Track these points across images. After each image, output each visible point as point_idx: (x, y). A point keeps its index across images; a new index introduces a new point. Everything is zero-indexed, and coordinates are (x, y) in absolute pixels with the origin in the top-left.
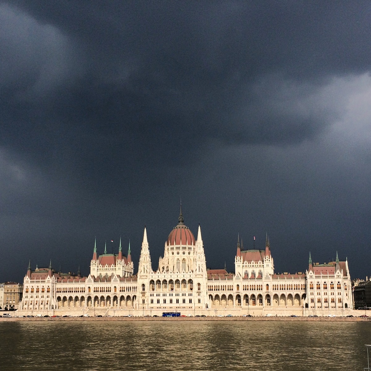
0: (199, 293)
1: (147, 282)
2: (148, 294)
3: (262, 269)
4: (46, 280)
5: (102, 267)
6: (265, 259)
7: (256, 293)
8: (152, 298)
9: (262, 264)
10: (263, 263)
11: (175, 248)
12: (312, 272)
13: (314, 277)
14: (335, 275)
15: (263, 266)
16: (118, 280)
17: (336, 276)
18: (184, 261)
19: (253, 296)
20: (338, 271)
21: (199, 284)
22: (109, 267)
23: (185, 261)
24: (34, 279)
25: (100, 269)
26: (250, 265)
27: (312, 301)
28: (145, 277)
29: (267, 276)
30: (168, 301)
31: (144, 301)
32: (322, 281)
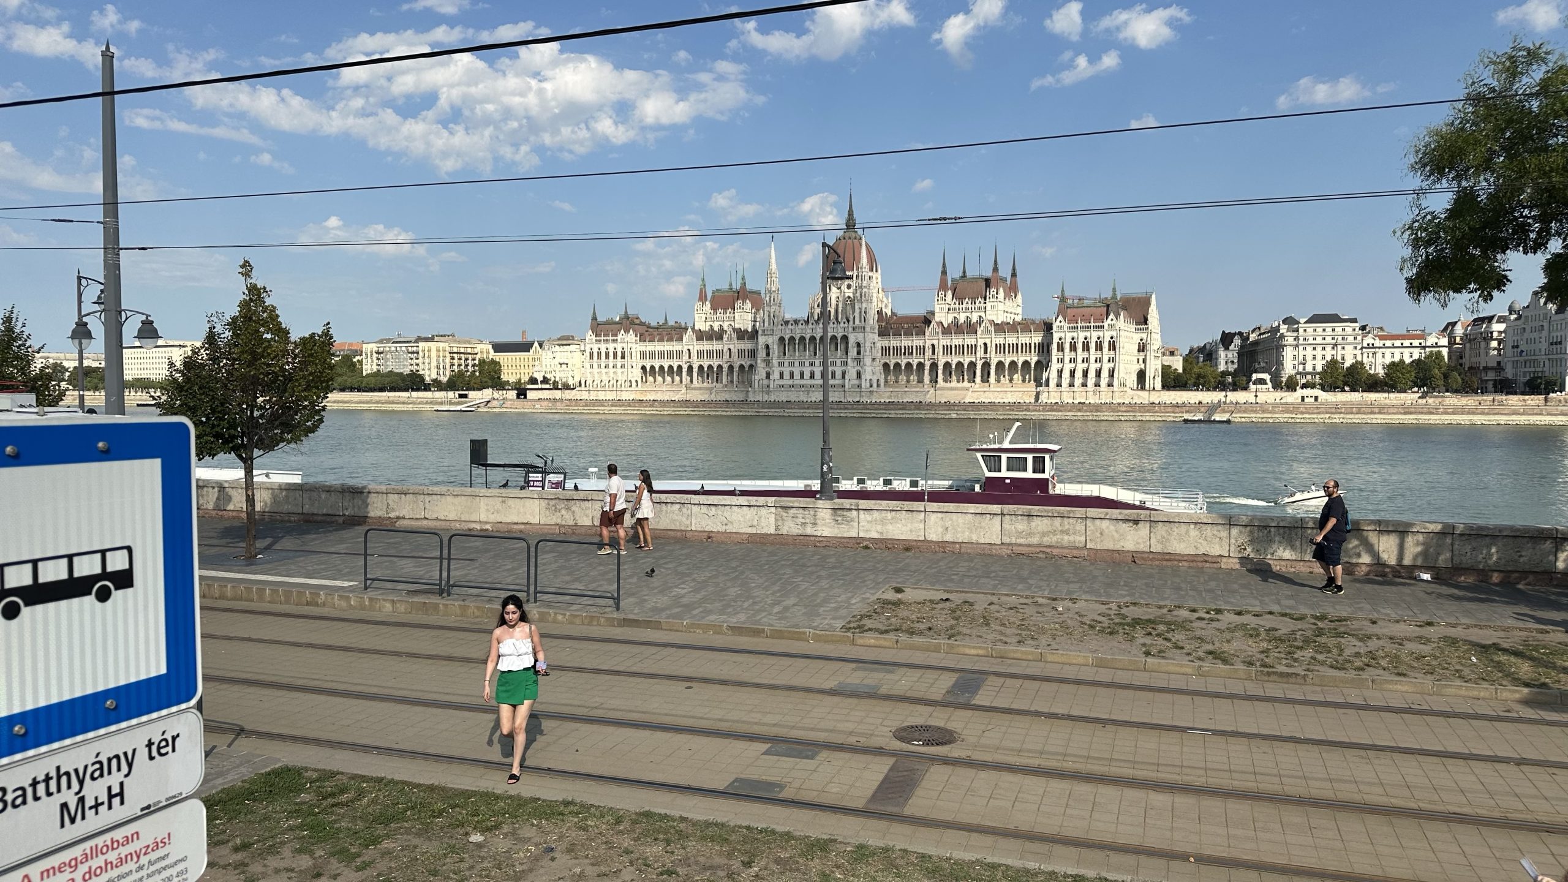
0: (858, 361)
1: (773, 341)
2: (775, 362)
3: (983, 314)
4: (620, 337)
5: (712, 313)
6: (990, 294)
7: (966, 360)
8: (782, 369)
9: (982, 305)
10: (985, 303)
12: (1063, 320)
13: (1066, 329)
14: (1106, 324)
15: (985, 308)
16: (735, 336)
17: (1106, 327)
19: (960, 365)
20: (1112, 316)
21: (858, 345)
22: (724, 314)
24: (600, 336)
25: (710, 318)
26: (961, 306)
27: (1060, 373)
28: (770, 333)
29: (986, 327)
30: (807, 375)
31: (768, 376)
32: (1081, 336)
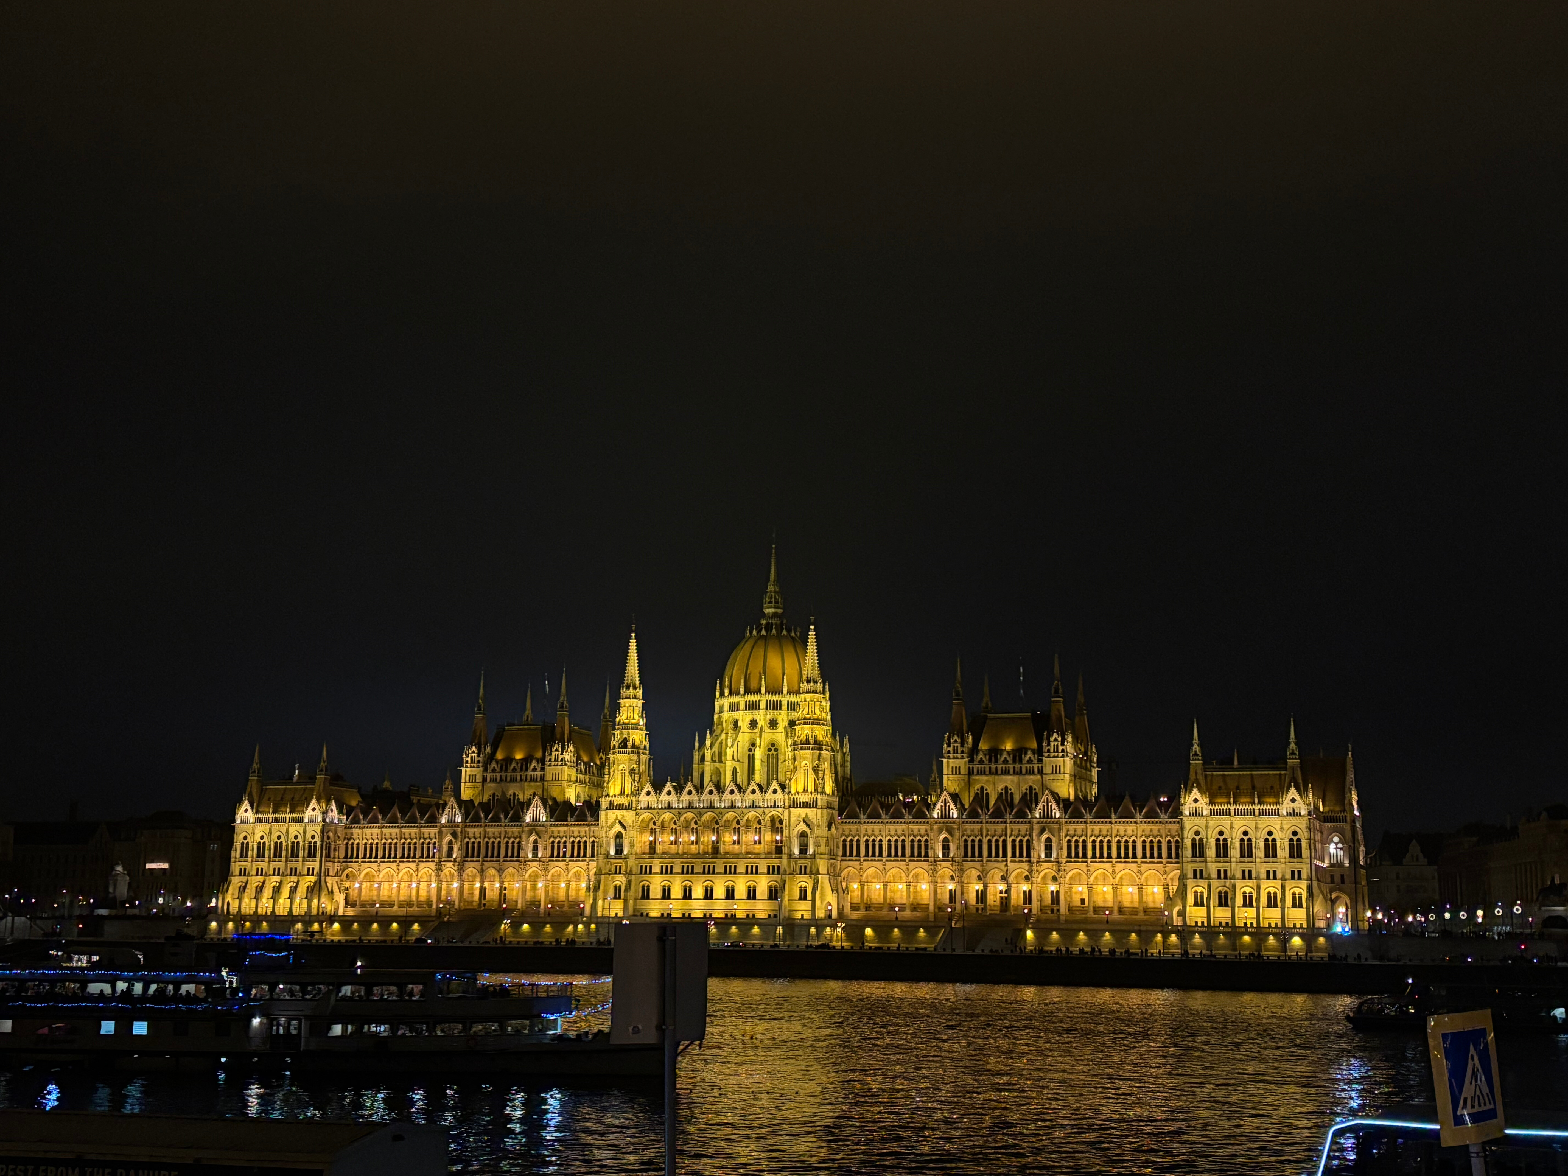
0: (803, 864)
1: (630, 824)
2: (633, 865)
4: (306, 815)
5: (498, 769)
6: (1049, 744)
7: (1008, 867)
8: (648, 878)
9: (1035, 765)
10: (1040, 761)
11: (742, 706)
12: (1200, 796)
13: (1206, 813)
14: (1281, 808)
15: (1041, 770)
16: (545, 812)
17: (1283, 812)
18: (773, 751)
20: (1293, 793)
21: (804, 832)
22: (521, 770)
23: (776, 750)
24: (267, 810)
25: (493, 780)
26: (993, 765)
27: (1200, 899)
28: (626, 807)
29: (1047, 806)
30: (699, 891)
31: (618, 893)
32: (1236, 828)
